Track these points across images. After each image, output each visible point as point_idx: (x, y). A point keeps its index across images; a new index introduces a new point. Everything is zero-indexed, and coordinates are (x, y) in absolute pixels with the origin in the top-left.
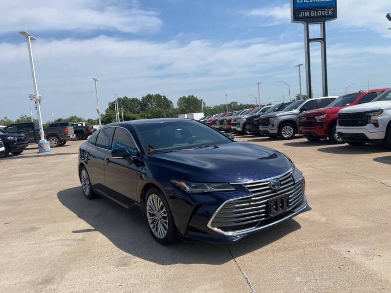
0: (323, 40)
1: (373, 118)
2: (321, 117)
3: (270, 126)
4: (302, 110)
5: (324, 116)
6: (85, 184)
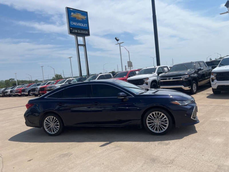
0: (84, 45)
1: (145, 81)
6: (49, 127)
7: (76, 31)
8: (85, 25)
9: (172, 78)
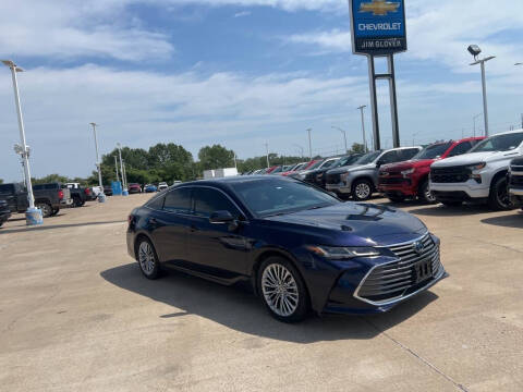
0: (391, 76)
1: (474, 172)
2: (408, 172)
3: (341, 184)
4: (379, 164)
5: (412, 171)
6: (145, 261)
7: (371, 44)
8: (395, 26)
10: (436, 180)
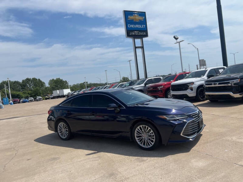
0: (142, 47)
1: (190, 86)
2: (161, 87)
5: (162, 87)
6: (62, 132)
7: (134, 34)
8: (143, 26)
9: (218, 83)
10: (173, 90)
